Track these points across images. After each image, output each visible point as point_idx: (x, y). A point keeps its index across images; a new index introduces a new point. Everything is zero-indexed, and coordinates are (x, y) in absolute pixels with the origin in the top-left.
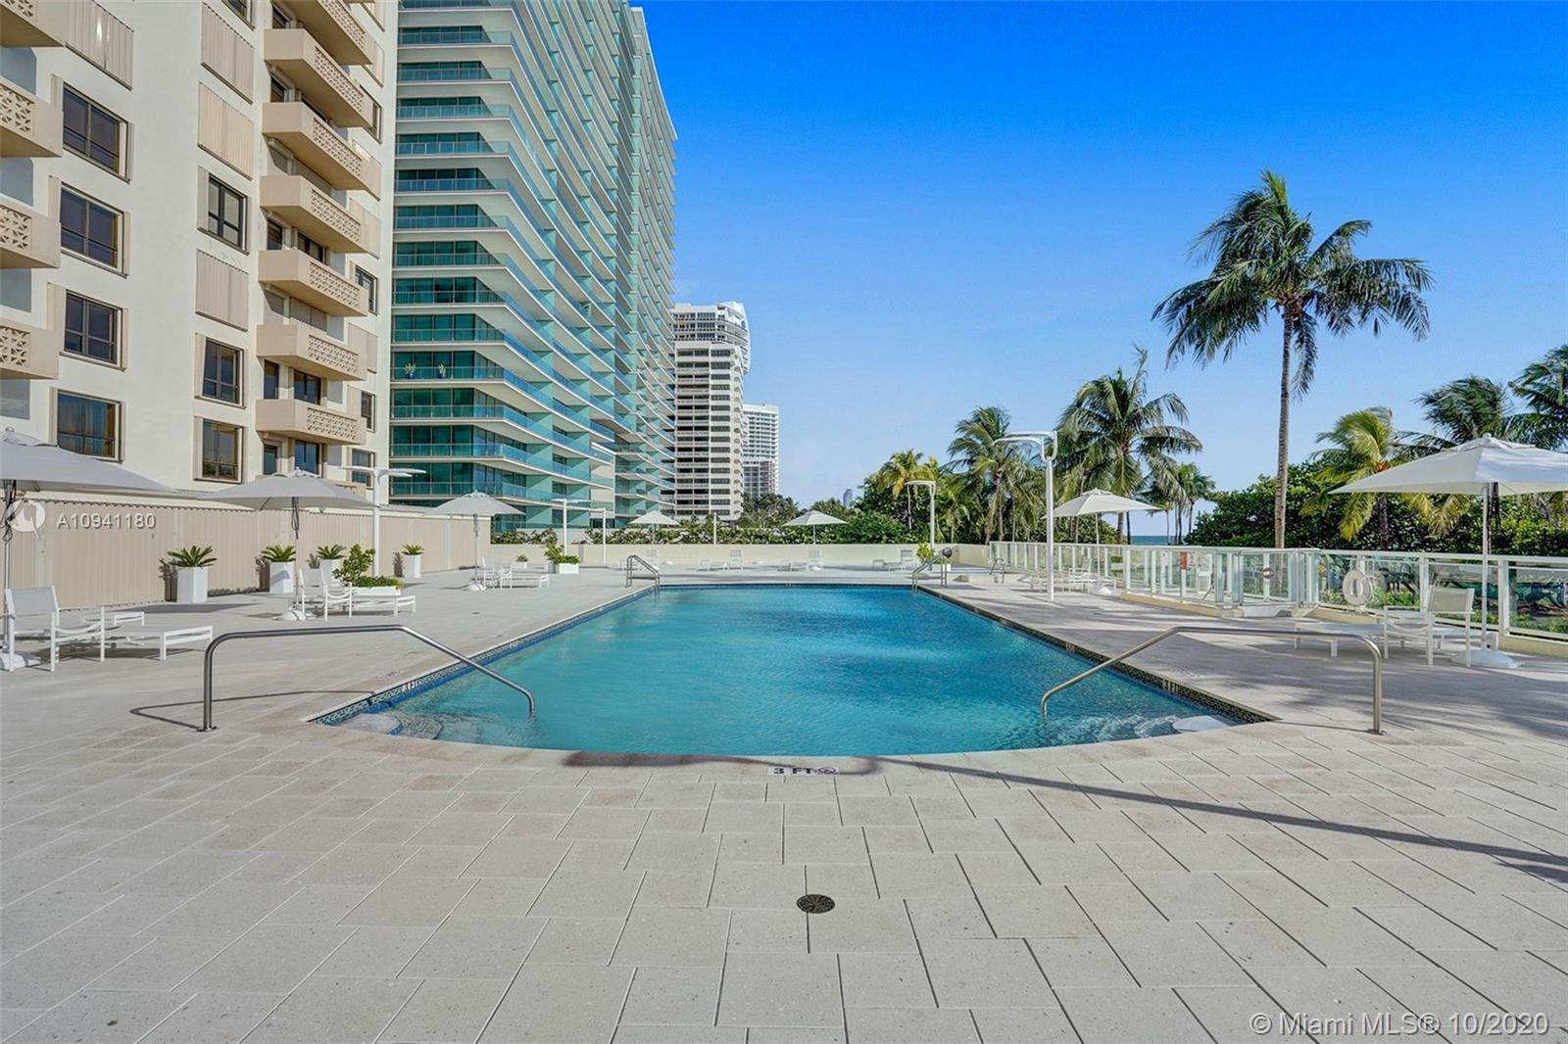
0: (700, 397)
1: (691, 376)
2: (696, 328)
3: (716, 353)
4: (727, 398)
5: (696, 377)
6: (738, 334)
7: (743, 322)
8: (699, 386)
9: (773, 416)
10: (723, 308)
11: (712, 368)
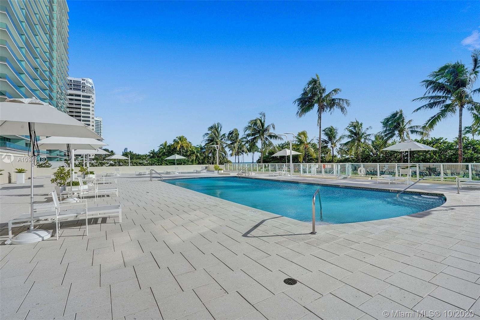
0: (77, 112)
1: (73, 104)
2: (72, 86)
3: (84, 96)
4: (89, 113)
5: (75, 104)
6: (91, 90)
7: (92, 86)
8: (77, 108)
9: (100, 121)
10: (84, 80)
11: (82, 102)
